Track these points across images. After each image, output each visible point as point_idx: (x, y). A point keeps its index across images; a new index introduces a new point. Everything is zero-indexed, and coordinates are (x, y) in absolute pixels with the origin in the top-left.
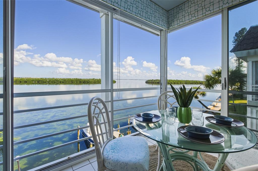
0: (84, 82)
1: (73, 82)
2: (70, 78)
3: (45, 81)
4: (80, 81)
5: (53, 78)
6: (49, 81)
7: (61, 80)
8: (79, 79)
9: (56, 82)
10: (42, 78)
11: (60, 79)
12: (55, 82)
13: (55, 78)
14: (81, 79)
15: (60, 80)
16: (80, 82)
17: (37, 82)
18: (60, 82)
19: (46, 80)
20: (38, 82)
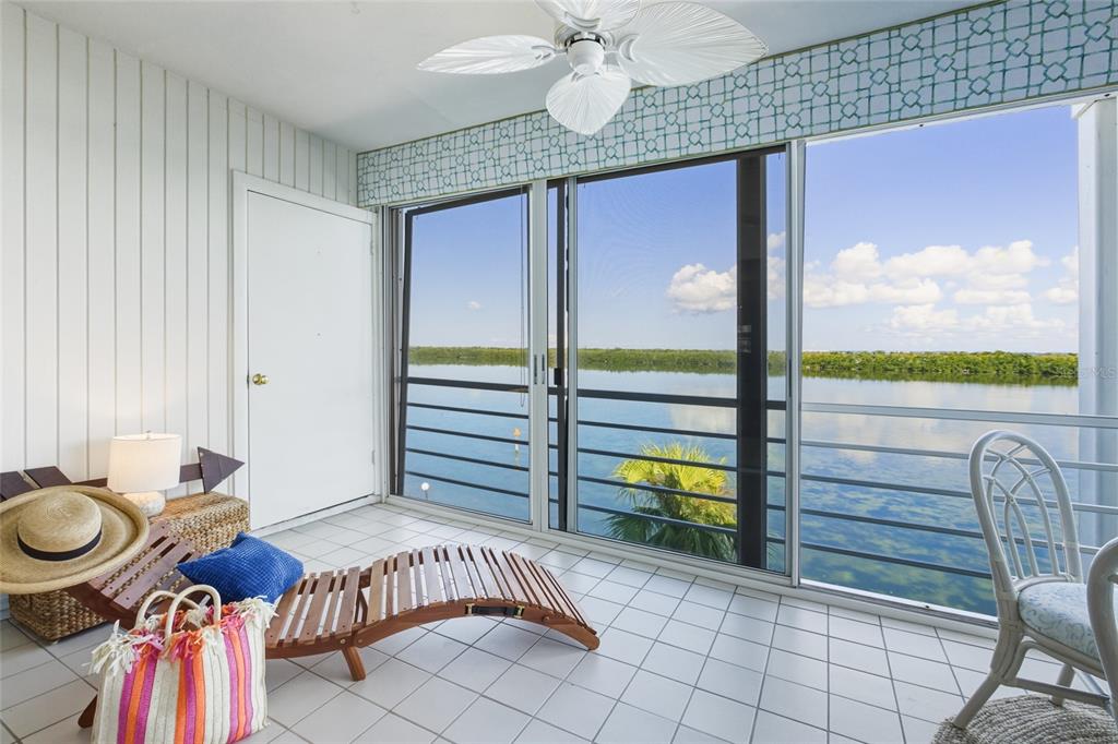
0: (1046, 374)
1: (976, 372)
2: (958, 351)
3: (846, 364)
4: (1021, 365)
5: (879, 352)
6: (862, 364)
7: (914, 360)
8: (1014, 356)
9: (892, 367)
10: (836, 353)
11: (911, 354)
12: (886, 370)
13: (888, 352)
14: (1026, 357)
15: (911, 361)
16: (1021, 372)
17: (817, 368)
18: (911, 370)
19: (850, 361)
20: (823, 367)
